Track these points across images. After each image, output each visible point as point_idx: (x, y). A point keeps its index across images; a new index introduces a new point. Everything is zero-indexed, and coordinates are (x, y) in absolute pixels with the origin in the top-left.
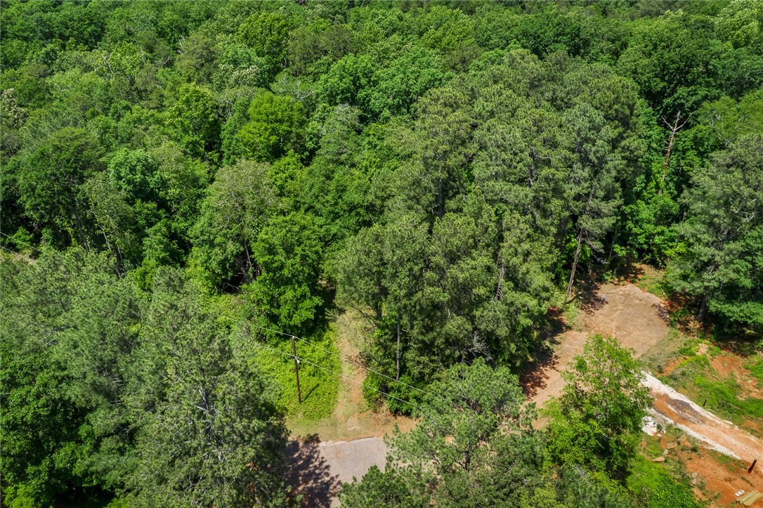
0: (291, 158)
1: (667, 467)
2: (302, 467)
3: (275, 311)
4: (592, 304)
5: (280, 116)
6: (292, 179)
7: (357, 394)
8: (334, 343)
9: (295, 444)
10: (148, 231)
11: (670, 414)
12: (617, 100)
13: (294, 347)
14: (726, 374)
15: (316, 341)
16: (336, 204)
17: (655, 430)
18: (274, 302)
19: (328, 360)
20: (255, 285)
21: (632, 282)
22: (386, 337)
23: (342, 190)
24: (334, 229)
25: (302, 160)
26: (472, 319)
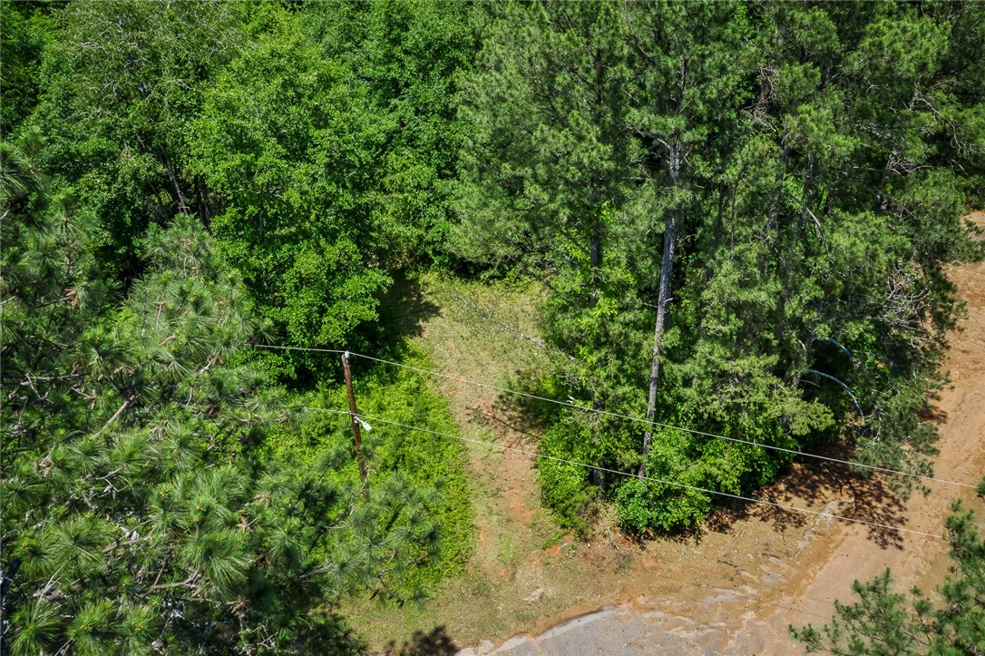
7: (525, 501)
8: (429, 384)
15: (383, 383)
16: (389, 58)
19: (424, 424)
22: (629, 316)
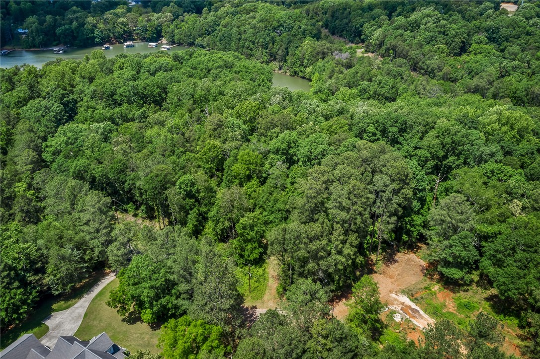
0: (254, 182)
1: (400, 334)
2: (249, 317)
3: (243, 253)
4: (391, 262)
5: (251, 162)
6: (255, 192)
7: (274, 292)
8: (267, 269)
9: (247, 309)
10: (190, 212)
11: (409, 314)
12: (398, 173)
13: (249, 269)
14: (442, 300)
15: (259, 267)
17: (400, 320)
18: (243, 249)
19: (264, 276)
20: (235, 241)
21: (415, 253)
22: (286, 268)
23: (276, 201)
24: (271, 218)
25: (260, 182)
26: (318, 264)
